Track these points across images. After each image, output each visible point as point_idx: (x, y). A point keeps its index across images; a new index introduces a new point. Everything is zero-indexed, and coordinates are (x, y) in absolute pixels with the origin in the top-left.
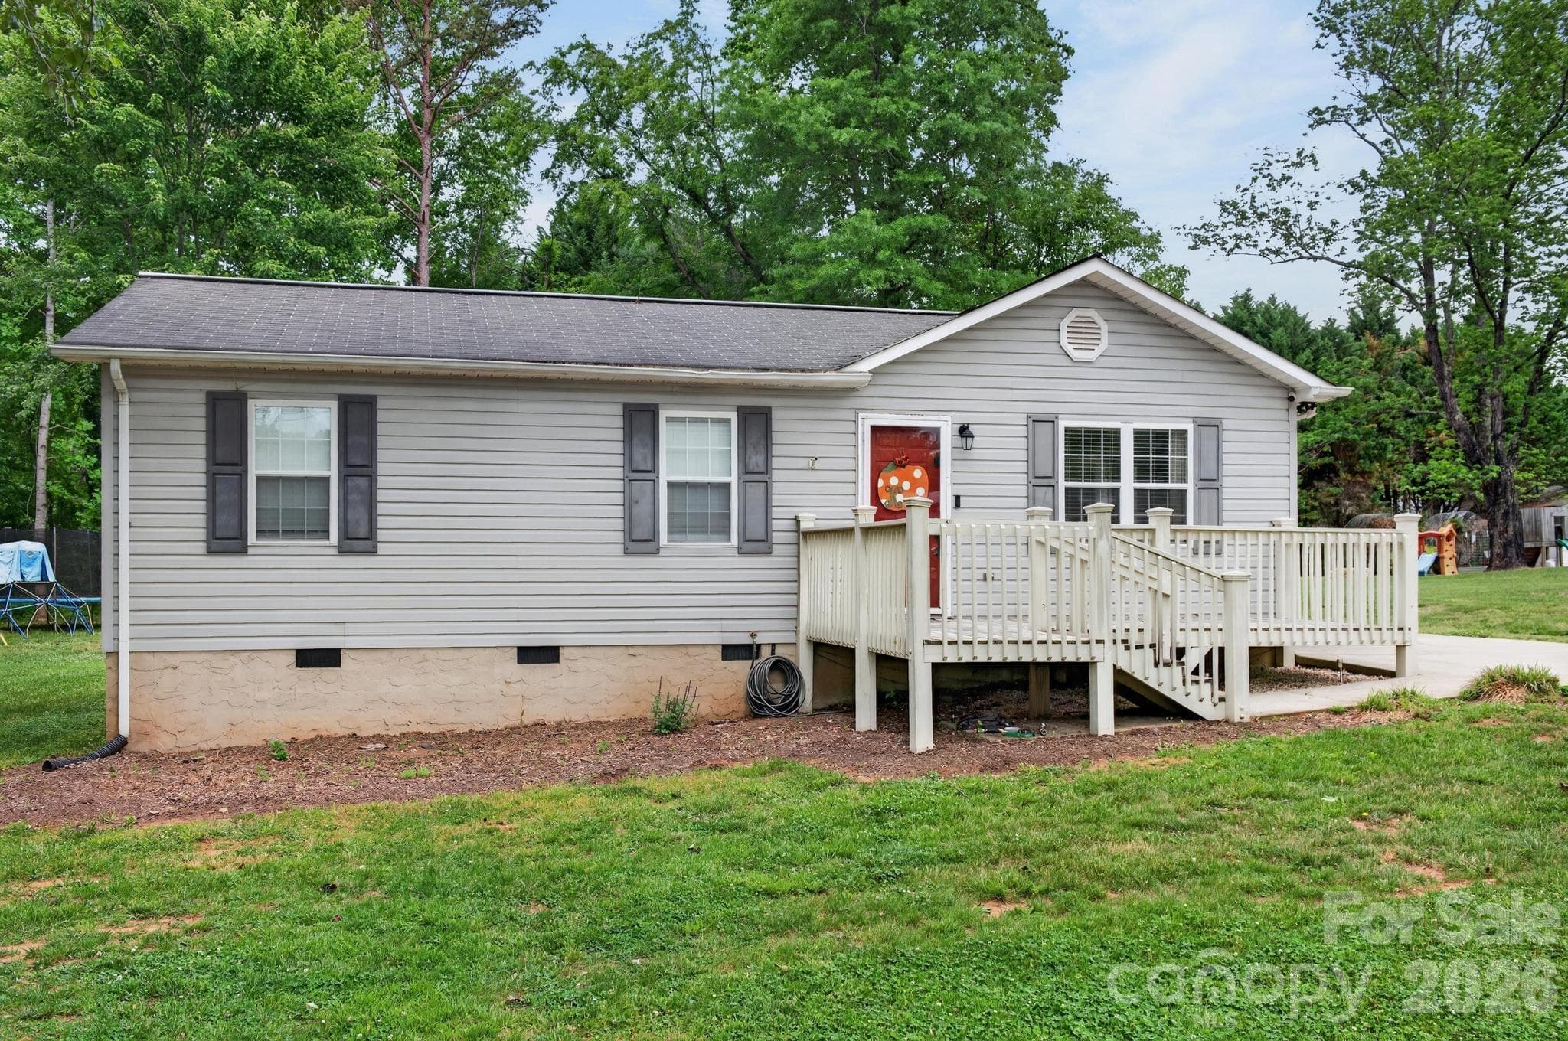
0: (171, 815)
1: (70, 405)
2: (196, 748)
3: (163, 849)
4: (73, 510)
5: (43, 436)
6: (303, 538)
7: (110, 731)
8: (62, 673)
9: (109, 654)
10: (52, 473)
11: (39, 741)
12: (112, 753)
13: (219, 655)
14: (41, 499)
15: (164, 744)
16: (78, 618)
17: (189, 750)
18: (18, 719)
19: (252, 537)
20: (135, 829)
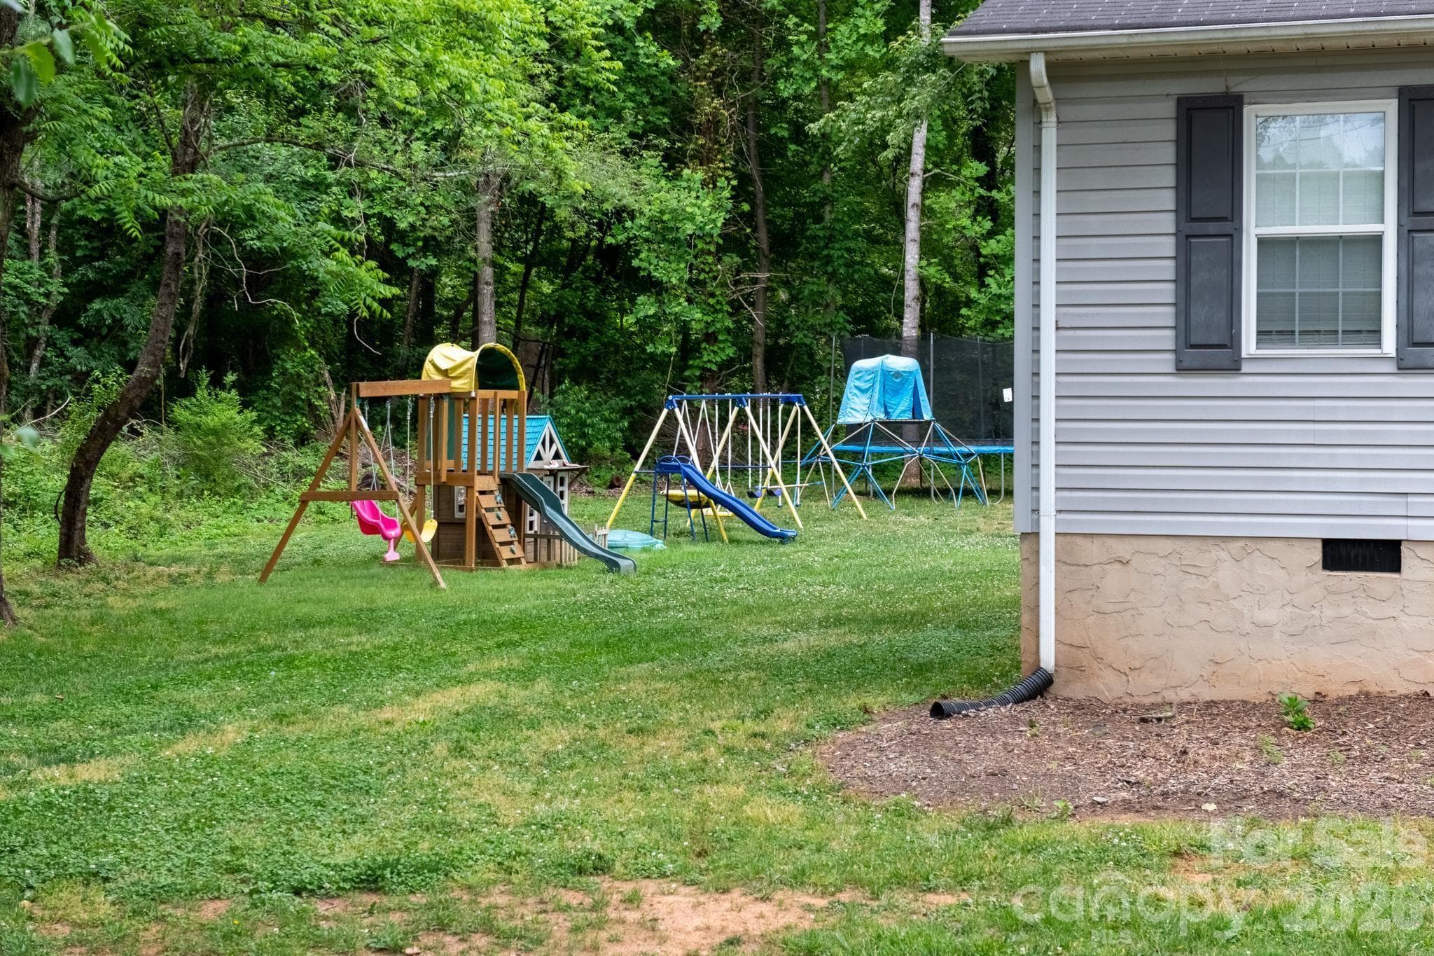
0: (1127, 806)
1: (951, 137)
2: (1159, 699)
3: (1117, 862)
4: (957, 305)
5: (914, 188)
6: (1335, 344)
7: (1026, 659)
8: (947, 564)
9: (1024, 535)
10: (929, 247)
11: (921, 670)
12: (1031, 696)
13: (1195, 544)
14: (911, 290)
15: (1108, 687)
16: (965, 480)
17: (1147, 701)
18: (890, 633)
19: (1249, 344)
20: (1072, 824)
